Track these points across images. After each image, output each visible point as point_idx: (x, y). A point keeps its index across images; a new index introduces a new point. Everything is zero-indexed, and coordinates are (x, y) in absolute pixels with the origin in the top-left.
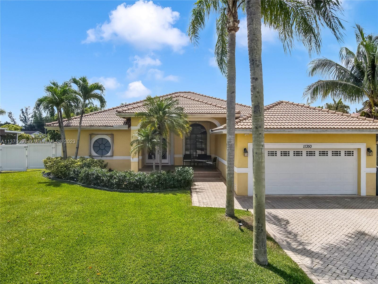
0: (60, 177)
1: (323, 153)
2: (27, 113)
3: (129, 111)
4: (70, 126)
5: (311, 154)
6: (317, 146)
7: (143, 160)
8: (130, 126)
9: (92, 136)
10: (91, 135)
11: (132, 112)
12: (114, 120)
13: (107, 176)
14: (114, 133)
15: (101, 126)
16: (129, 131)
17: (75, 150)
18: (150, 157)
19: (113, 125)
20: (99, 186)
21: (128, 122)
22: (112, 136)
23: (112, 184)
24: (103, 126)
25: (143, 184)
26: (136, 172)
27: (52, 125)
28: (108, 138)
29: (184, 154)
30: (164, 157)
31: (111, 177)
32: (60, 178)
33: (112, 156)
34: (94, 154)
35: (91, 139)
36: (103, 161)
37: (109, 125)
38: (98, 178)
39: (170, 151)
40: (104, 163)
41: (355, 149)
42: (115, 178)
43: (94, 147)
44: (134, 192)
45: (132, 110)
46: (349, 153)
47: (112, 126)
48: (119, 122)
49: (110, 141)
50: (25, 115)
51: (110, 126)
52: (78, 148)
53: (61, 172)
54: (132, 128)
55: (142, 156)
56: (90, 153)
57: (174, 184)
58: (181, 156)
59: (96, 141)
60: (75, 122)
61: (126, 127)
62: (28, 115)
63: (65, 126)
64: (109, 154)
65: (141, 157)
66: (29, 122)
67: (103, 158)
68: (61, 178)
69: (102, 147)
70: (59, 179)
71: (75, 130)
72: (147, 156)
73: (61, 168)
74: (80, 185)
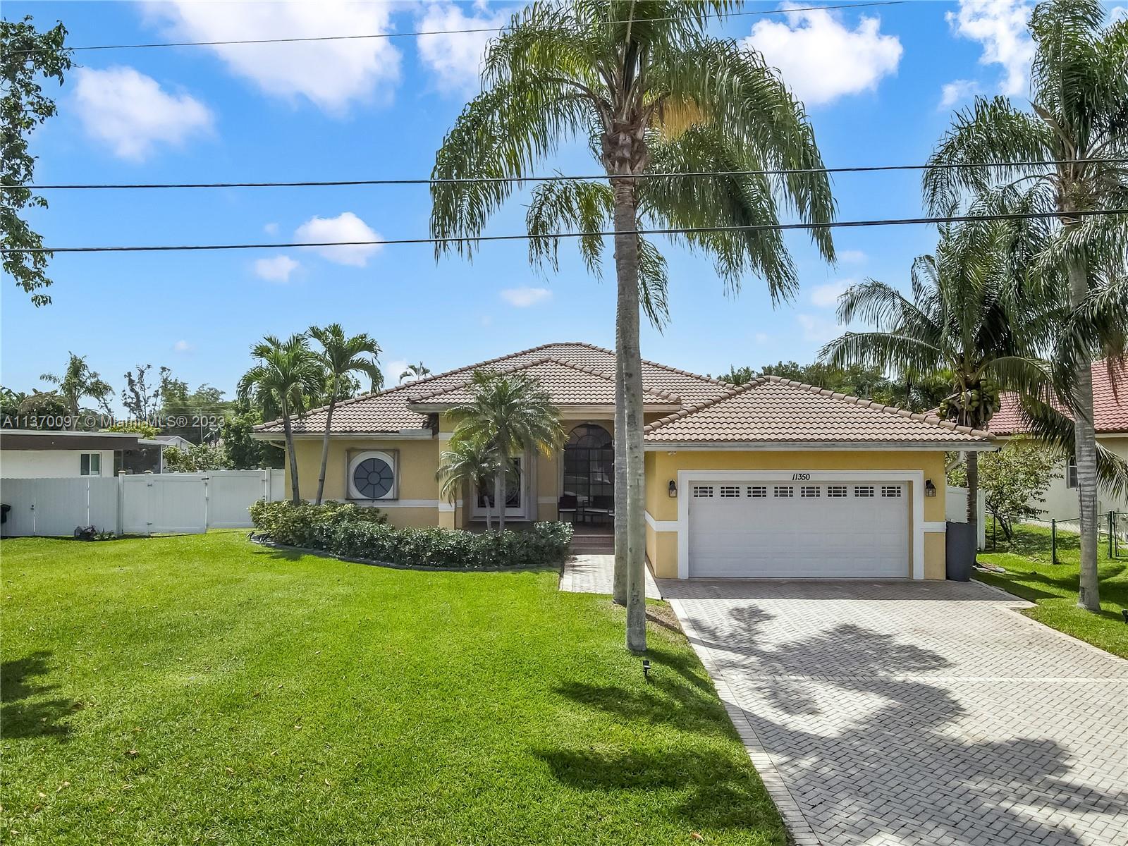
0: (290, 542)
1: (837, 491)
2: (141, 382)
3: (434, 401)
4: (305, 432)
5: (811, 492)
6: (821, 476)
7: (466, 508)
8: (436, 431)
9: (352, 454)
10: (350, 453)
11: (440, 400)
12: (400, 416)
13: (391, 539)
14: (400, 447)
15: (372, 431)
16: (434, 442)
17: (317, 485)
18: (481, 504)
19: (398, 429)
20: (375, 559)
21: (433, 422)
22: (396, 453)
23: (402, 555)
24: (377, 431)
25: (466, 554)
26: (451, 532)
27: (265, 430)
28: (388, 459)
29: (561, 494)
30: (513, 501)
31: (400, 539)
32: (289, 545)
33: (396, 499)
34: (356, 494)
35: (349, 462)
36: (378, 511)
37: (390, 430)
38: (372, 542)
39: (528, 488)
40: (380, 515)
41: (903, 482)
42: (408, 543)
43: (355, 478)
44: (446, 570)
45: (442, 396)
46: (891, 491)
47: (397, 432)
48: (413, 423)
49: (391, 465)
50: (137, 389)
51: (393, 432)
52: (322, 481)
53: (293, 532)
54: (441, 436)
55: (463, 499)
56: (348, 493)
57: (527, 556)
58: (554, 500)
59: (360, 464)
60: (315, 422)
61: (427, 435)
62: (144, 390)
63: (293, 432)
64: (389, 495)
65: (460, 503)
66: (148, 409)
67: (377, 505)
68: (292, 545)
69: (374, 479)
70: (291, 548)
71: (315, 442)
72: (475, 498)
73: (294, 522)
74: (335, 557)
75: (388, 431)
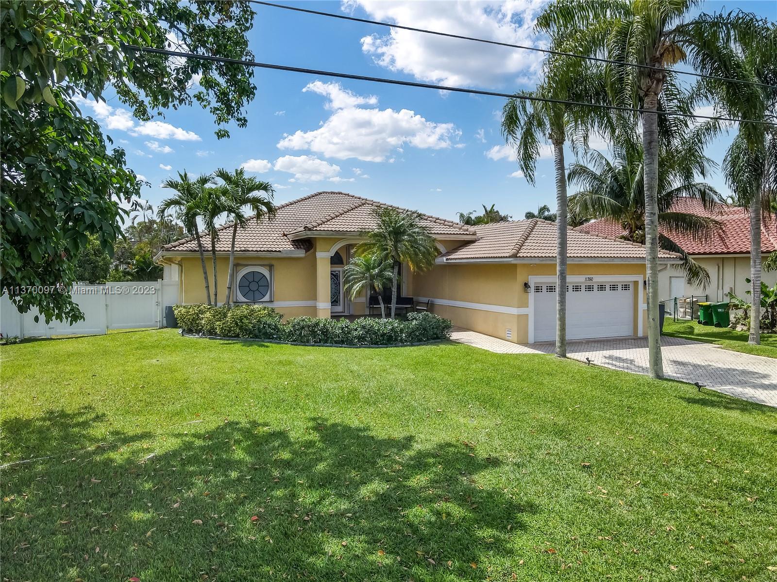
1: (602, 288)
5: (590, 288)
6: (598, 279)
10: (237, 266)
14: (275, 263)
15: (261, 251)
19: (280, 249)
22: (271, 267)
24: (264, 251)
28: (265, 272)
33: (271, 302)
34: (240, 297)
35: (236, 274)
37: (272, 249)
41: (634, 282)
43: (240, 286)
46: (626, 287)
49: (268, 276)
51: (275, 251)
52: (230, 288)
56: (236, 297)
58: (364, 300)
59: (245, 276)
61: (302, 254)
64: (267, 298)
69: (254, 286)
75: (272, 251)
